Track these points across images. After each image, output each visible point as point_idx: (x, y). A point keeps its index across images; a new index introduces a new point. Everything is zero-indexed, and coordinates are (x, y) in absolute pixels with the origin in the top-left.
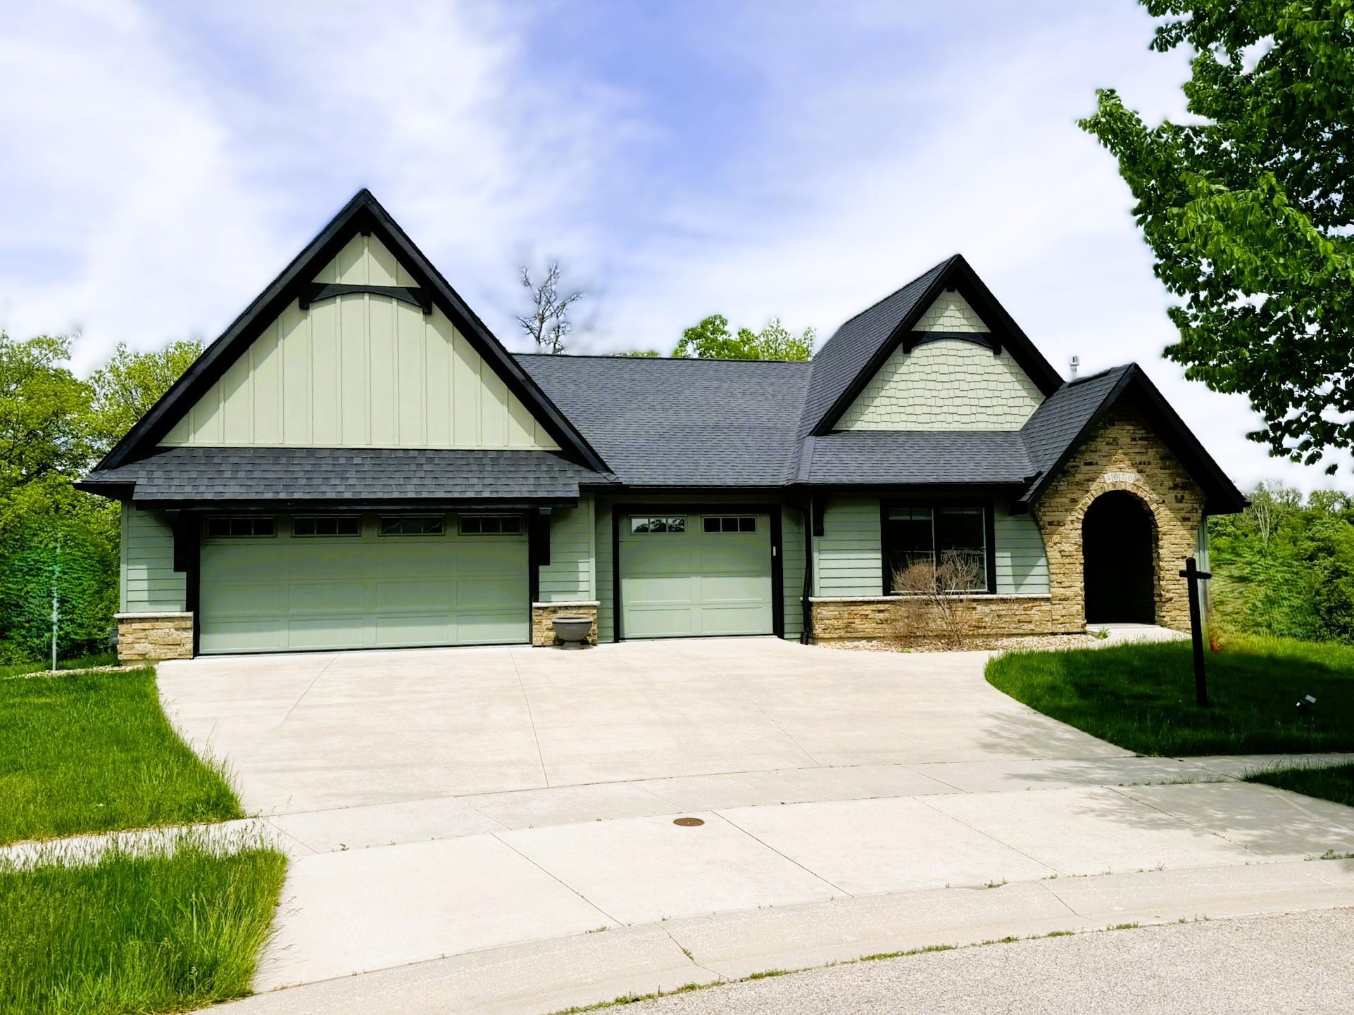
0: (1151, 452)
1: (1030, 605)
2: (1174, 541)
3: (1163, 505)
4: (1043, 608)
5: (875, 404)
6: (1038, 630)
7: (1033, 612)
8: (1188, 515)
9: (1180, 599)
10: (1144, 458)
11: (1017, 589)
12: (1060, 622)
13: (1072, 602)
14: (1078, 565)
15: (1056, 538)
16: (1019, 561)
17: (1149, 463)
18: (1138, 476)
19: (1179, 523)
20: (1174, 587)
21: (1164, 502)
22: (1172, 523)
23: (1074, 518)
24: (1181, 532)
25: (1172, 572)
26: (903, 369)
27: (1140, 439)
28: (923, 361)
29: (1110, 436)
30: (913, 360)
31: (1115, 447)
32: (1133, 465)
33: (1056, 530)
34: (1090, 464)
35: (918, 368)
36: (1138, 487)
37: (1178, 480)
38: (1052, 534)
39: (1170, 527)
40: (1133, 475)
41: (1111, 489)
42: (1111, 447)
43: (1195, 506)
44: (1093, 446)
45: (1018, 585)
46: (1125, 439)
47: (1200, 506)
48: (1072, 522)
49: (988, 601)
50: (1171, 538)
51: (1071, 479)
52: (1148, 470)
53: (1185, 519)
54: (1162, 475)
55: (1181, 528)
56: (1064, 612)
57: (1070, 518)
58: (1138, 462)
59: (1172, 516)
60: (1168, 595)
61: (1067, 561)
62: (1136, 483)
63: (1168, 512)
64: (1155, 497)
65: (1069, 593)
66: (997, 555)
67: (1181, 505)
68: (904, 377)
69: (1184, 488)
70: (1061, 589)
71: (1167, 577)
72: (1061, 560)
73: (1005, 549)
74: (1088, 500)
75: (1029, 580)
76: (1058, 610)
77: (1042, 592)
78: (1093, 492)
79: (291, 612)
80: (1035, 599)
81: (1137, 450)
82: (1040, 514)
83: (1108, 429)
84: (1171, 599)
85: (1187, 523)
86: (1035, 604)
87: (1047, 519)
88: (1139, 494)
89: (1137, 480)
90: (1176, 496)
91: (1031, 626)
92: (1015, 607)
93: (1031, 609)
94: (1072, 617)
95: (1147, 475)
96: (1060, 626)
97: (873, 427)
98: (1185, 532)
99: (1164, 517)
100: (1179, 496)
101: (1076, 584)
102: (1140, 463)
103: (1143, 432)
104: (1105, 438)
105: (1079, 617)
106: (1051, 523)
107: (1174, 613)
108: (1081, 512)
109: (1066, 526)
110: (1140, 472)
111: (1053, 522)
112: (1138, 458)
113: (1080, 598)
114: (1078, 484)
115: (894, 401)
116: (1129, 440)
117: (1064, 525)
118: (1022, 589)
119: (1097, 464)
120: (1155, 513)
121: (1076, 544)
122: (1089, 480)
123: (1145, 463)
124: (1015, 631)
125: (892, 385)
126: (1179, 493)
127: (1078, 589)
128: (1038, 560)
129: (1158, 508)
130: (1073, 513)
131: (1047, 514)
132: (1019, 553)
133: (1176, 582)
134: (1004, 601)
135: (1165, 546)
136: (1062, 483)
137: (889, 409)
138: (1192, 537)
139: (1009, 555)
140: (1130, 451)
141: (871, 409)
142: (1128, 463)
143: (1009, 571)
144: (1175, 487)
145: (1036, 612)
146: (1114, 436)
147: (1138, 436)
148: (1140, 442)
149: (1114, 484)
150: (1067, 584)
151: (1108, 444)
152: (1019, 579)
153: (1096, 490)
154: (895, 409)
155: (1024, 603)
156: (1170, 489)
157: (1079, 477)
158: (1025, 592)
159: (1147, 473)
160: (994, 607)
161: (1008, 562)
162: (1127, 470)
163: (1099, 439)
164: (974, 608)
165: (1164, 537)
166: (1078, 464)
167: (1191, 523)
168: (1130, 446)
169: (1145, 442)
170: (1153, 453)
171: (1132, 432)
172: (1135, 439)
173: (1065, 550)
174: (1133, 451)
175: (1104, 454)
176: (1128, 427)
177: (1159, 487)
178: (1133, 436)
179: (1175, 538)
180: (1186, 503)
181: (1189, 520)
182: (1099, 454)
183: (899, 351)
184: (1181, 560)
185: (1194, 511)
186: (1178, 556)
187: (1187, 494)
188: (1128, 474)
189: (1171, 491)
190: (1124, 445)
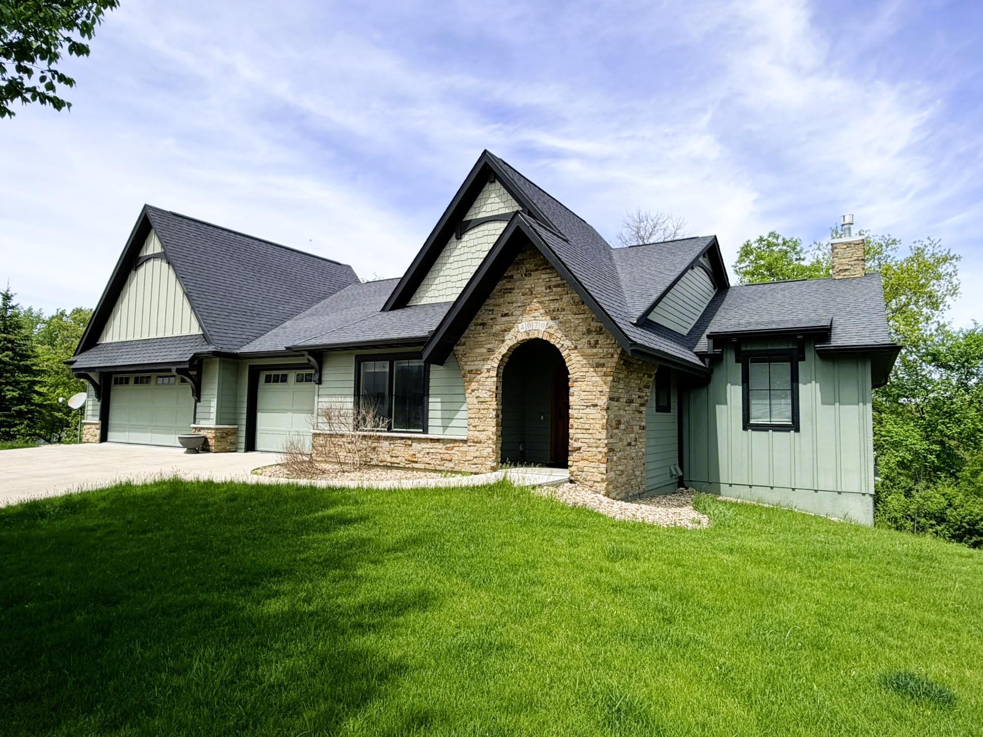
0: (566, 298)
1: (452, 445)
2: (585, 388)
3: (576, 351)
4: (461, 449)
5: (435, 283)
6: (457, 468)
7: (453, 451)
8: (602, 361)
9: (589, 449)
10: (557, 305)
11: (444, 431)
12: (472, 462)
13: (484, 445)
14: (491, 411)
15: (474, 385)
16: (448, 406)
17: (563, 310)
18: (551, 323)
19: (592, 369)
20: (582, 436)
21: (576, 348)
22: (585, 369)
23: (489, 367)
24: (594, 379)
25: (582, 420)
26: (457, 252)
27: (555, 286)
28: (470, 244)
29: (526, 287)
30: (464, 244)
31: (531, 297)
32: (546, 312)
33: (475, 378)
34: (506, 315)
35: (466, 250)
36: (551, 335)
37: (593, 324)
38: (471, 381)
39: (582, 374)
40: (546, 322)
41: (525, 337)
42: (527, 297)
43: (611, 350)
44: (509, 297)
45: (445, 427)
46: (540, 289)
47: (616, 350)
48: (488, 370)
49: (420, 440)
50: (583, 385)
51: (489, 331)
52: (561, 316)
53: (599, 365)
54: (575, 320)
55: (594, 374)
56: (478, 454)
57: (486, 367)
58: (551, 309)
59: (585, 362)
60: (576, 445)
61: (482, 407)
62: (549, 330)
63: (580, 358)
64: (567, 343)
65: (482, 436)
66: (430, 400)
67: (595, 350)
68: (456, 259)
69: (599, 332)
70: (477, 432)
71: (575, 426)
72: (478, 406)
73: (436, 395)
74: (504, 349)
75: (454, 423)
76: (472, 451)
77: (462, 435)
78: (508, 342)
79: (131, 423)
80: (455, 441)
81: (551, 298)
82: (463, 363)
83: (524, 280)
84: (579, 449)
85: (601, 369)
86: (455, 445)
87: (467, 368)
88: (552, 341)
89: (551, 327)
90: (589, 341)
91: (451, 465)
92: (440, 447)
93: (452, 449)
94: (484, 459)
95: (561, 322)
96: (473, 466)
97: (434, 301)
98: (598, 379)
99: (575, 363)
100: (592, 341)
101: (488, 428)
102: (554, 311)
104: (521, 289)
105: (490, 459)
106: (470, 372)
107: (581, 464)
108: (496, 361)
109: (482, 375)
110: (553, 319)
111: (472, 371)
112: (553, 306)
113: (490, 442)
114: (495, 335)
115: (448, 278)
116: (544, 288)
117: (481, 373)
118: (448, 431)
119: (512, 315)
120: (566, 360)
121: (490, 391)
122: (505, 331)
123: (558, 310)
124: (438, 468)
125: (448, 266)
126: (593, 338)
127: (490, 433)
128: (461, 406)
129: (569, 355)
130: (489, 362)
131: (469, 363)
132: (447, 398)
133: (584, 431)
134: (432, 440)
135: (576, 393)
136: (482, 335)
137: (445, 286)
138: (605, 383)
139: (439, 400)
140: (543, 299)
141: (433, 287)
142: (542, 311)
143: (439, 414)
144: (589, 332)
145: (457, 452)
146: (529, 286)
147: (553, 283)
148: (554, 289)
149: (528, 333)
150: (481, 428)
151: (524, 295)
152: (446, 421)
153: (511, 340)
154: (450, 285)
155: (448, 443)
156: (584, 334)
157: (497, 328)
158: (449, 434)
159: (561, 320)
160: (424, 445)
161: (439, 406)
162: (541, 318)
163: (516, 291)
164: (410, 445)
165: (575, 383)
166: (496, 316)
167: (605, 369)
168: (544, 294)
169: (559, 289)
170: (568, 299)
171: (547, 280)
172: (550, 287)
173: (481, 396)
174: (547, 298)
175: (519, 304)
176: (543, 276)
177: (572, 332)
178: (548, 284)
179: (587, 385)
180: (601, 348)
181: (603, 365)
182: (515, 305)
183: (454, 238)
184: (592, 408)
185: (610, 356)
186: (588, 404)
187: (602, 339)
188: (541, 322)
189: (585, 336)
190: (539, 294)
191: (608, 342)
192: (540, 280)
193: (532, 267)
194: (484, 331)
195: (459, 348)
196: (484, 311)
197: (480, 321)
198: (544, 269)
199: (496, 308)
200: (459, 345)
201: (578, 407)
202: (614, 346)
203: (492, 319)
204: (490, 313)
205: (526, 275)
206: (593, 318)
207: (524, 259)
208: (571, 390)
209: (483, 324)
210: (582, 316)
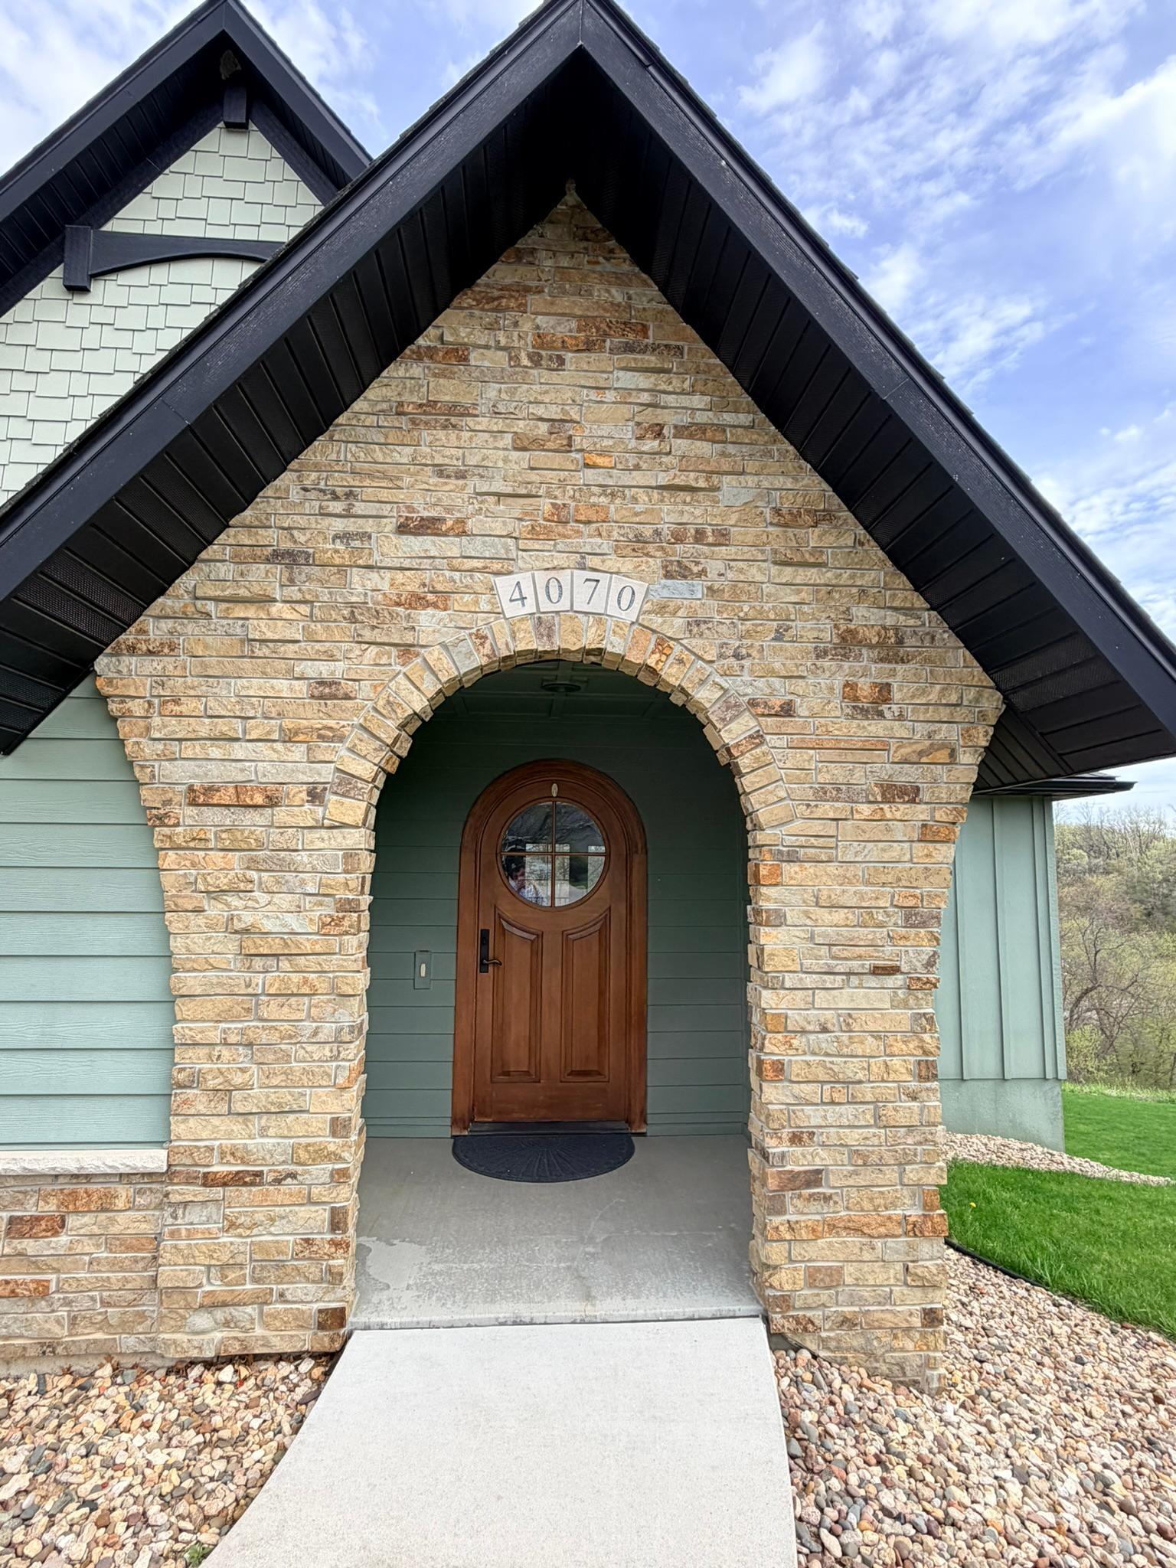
2: (832, 890)
3: (786, 725)
8: (908, 775)
9: (863, 1177)
10: (694, 513)
15: (221, 869)
17: (723, 537)
18: (667, 590)
19: (864, 811)
20: (830, 1115)
21: (790, 708)
22: (829, 808)
23: (327, 774)
24: (874, 852)
27: (681, 431)
29: (538, 411)
31: (558, 460)
32: (640, 539)
33: (227, 829)
34: (425, 527)
36: (662, 644)
37: (866, 617)
38: (201, 847)
39: (817, 827)
40: (640, 588)
41: (528, 642)
42: (540, 457)
43: (944, 732)
44: (442, 447)
46: (611, 434)
47: (967, 734)
48: (317, 792)
51: (324, 592)
52: (714, 567)
53: (893, 793)
54: (783, 589)
55: (876, 832)
57: (305, 772)
58: (665, 530)
59: (831, 774)
60: (801, 1159)
61: (272, 981)
62: (656, 621)
63: (809, 757)
64: (745, 686)
67: (876, 728)
69: (892, 649)
70: (226, 1124)
71: (796, 1064)
72: (237, 978)
78: (434, 655)
81: (663, 479)
82: (149, 749)
83: (525, 378)
84: (814, 1178)
85: (901, 810)
87: (179, 773)
88: (672, 674)
89: (662, 609)
90: (848, 687)
95: (710, 590)
99: (783, 780)
100: (865, 687)
102: (677, 536)
103: (698, 401)
106: (199, 795)
107: (825, 1251)
108: (368, 746)
110: (674, 572)
111: (210, 790)
112: (672, 516)
116: (628, 433)
119: (461, 530)
120: (744, 762)
122: (420, 602)
123: (699, 536)
126: (867, 672)
129: (756, 741)
130: (324, 750)
131: (192, 751)
133: (840, 1092)
136: (280, 610)
138: (927, 873)
140: (627, 479)
142: (619, 532)
144: (847, 643)
146: (554, 412)
147: (669, 419)
148: (681, 445)
149: (542, 624)
150: (259, 1096)
151: (521, 445)
153: (450, 647)
156: (821, 654)
159: (711, 579)
162: (613, 562)
163: (483, 422)
165: (789, 869)
166: (369, 526)
167: (920, 813)
168: (632, 460)
169: (703, 448)
170: (745, 496)
171: (645, 398)
172: (658, 431)
173: (268, 925)
174: (638, 478)
175: (499, 486)
176: (627, 379)
177: (767, 641)
178: (649, 417)
179: (845, 880)
180: (901, 718)
181: (911, 794)
182: (473, 484)
183: (51, 285)
184: (873, 981)
185: (943, 756)
186: (855, 965)
187: (903, 681)
188: (618, 583)
189: (826, 663)
190: (603, 453)
191: (933, 697)
192: (610, 396)
193: (565, 329)
194: (293, 592)
195: (130, 662)
196: (295, 495)
197: (271, 537)
198: (629, 348)
199: (370, 489)
200: (132, 650)
201: (809, 980)
202: (960, 714)
203: (345, 537)
204: (337, 507)
205: (536, 360)
206: (863, 591)
207: (527, 290)
208: (768, 897)
209: (289, 559)
210: (812, 575)
